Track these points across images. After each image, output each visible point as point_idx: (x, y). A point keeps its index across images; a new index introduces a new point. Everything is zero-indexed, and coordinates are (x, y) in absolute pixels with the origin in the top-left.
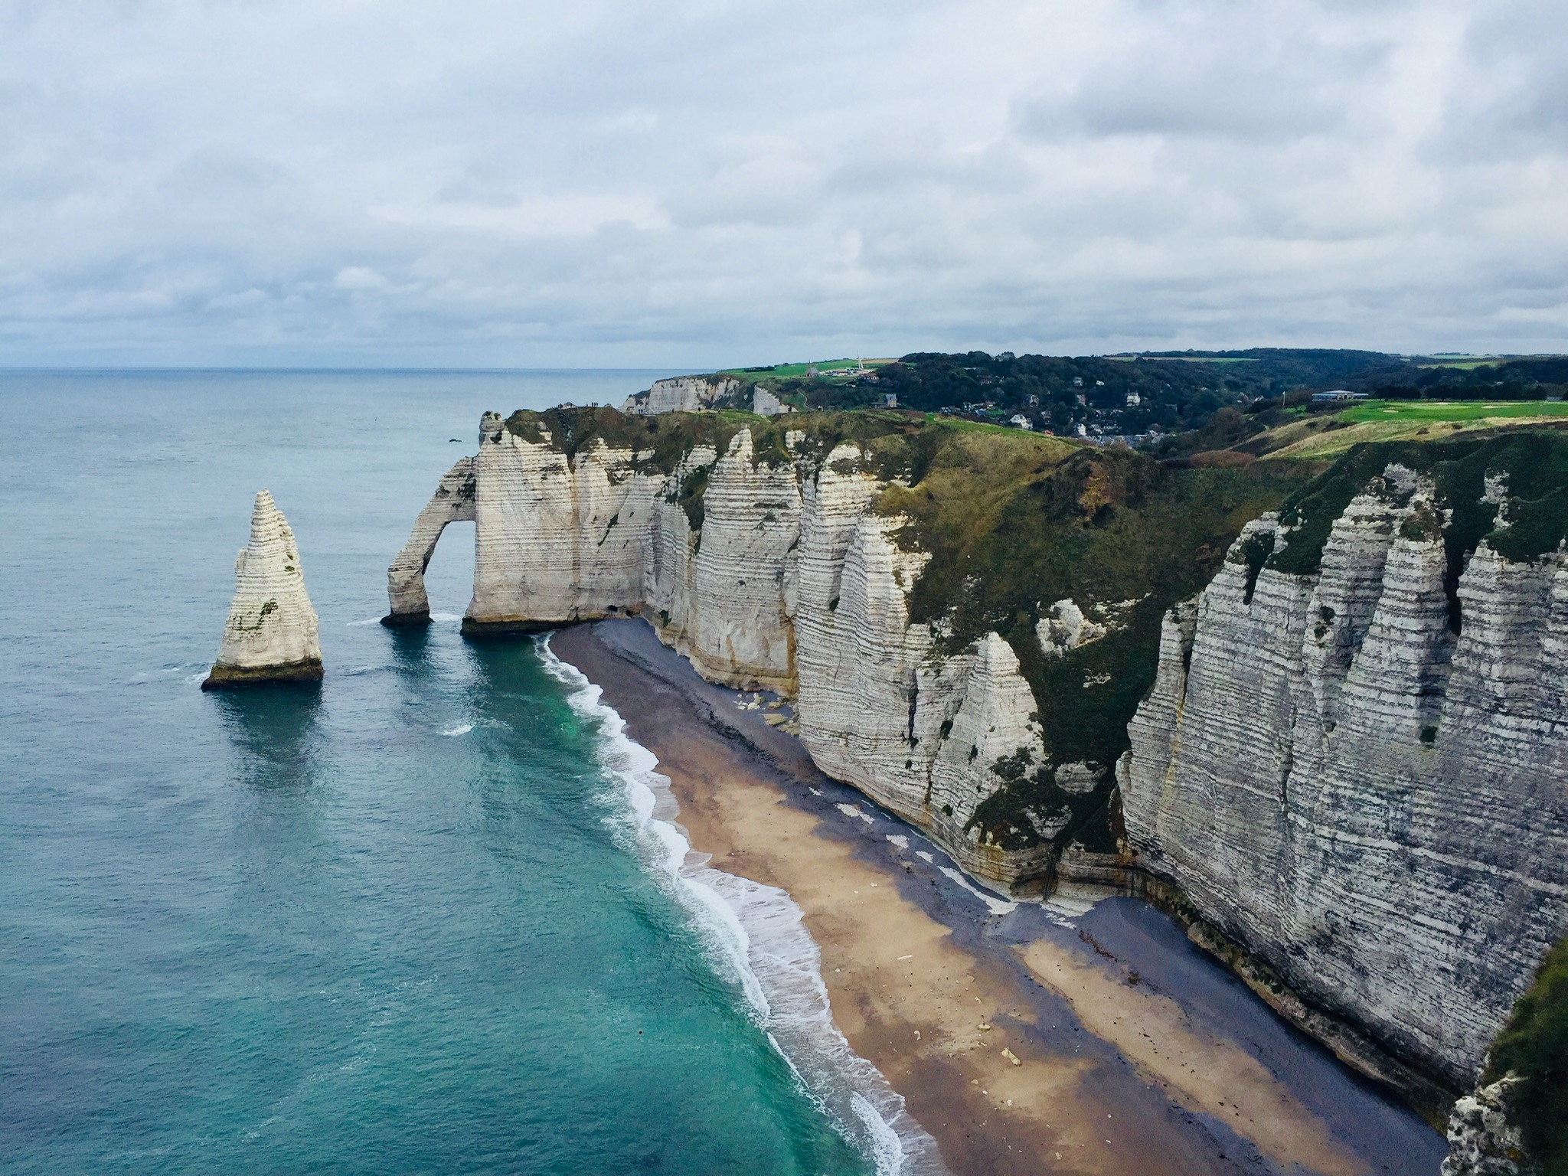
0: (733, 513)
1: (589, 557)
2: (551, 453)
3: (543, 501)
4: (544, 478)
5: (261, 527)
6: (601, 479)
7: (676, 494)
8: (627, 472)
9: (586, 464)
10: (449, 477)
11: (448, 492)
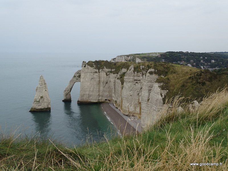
0: (130, 82)
1: (102, 90)
2: (95, 69)
3: (93, 78)
4: (94, 74)
5: (41, 82)
6: (105, 74)
7: (119, 78)
8: (110, 73)
9: (102, 72)
10: (76, 73)
11: (76, 76)
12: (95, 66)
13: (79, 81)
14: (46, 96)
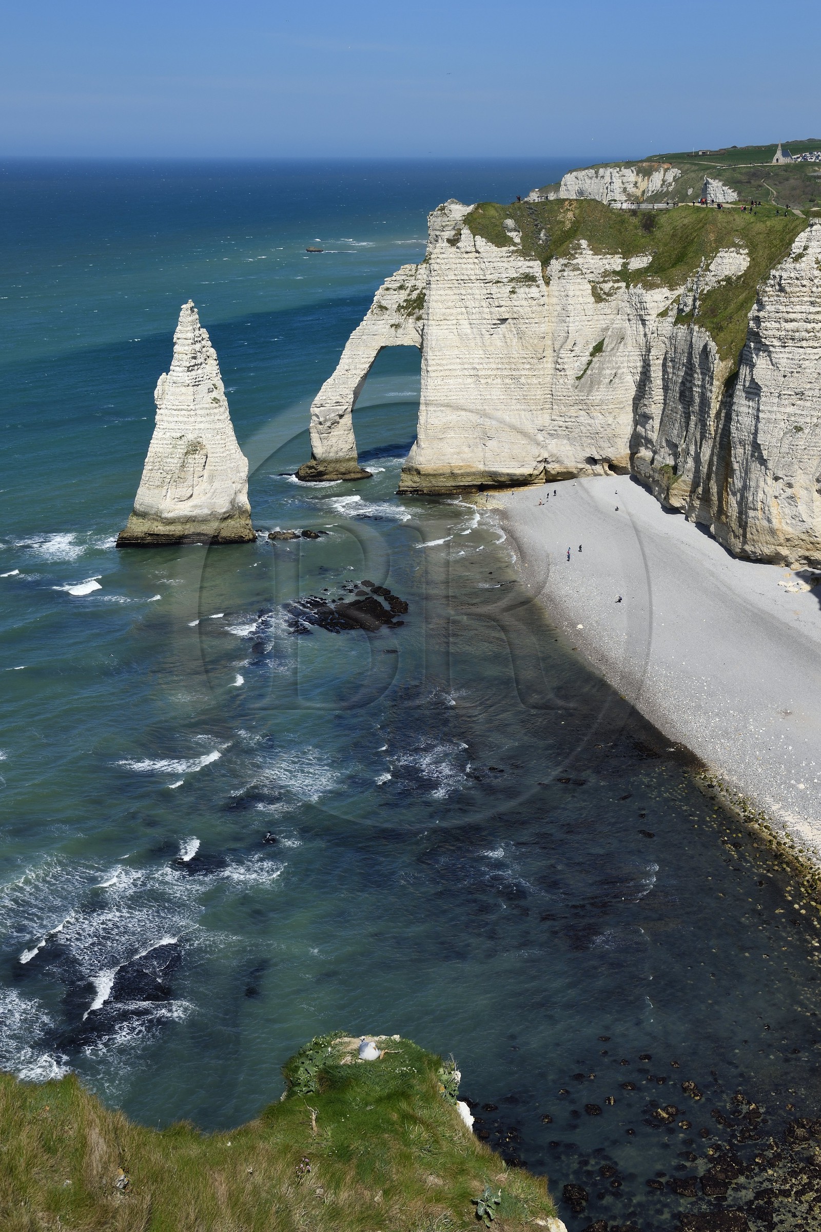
0: (793, 338)
1: (565, 394)
2: (522, 259)
3: (509, 321)
4: (513, 292)
5: (186, 348)
6: (584, 293)
7: (691, 314)
8: (616, 285)
9: (565, 274)
10: (388, 289)
11: (386, 309)
12: (516, 237)
13: (408, 337)
14: (219, 437)
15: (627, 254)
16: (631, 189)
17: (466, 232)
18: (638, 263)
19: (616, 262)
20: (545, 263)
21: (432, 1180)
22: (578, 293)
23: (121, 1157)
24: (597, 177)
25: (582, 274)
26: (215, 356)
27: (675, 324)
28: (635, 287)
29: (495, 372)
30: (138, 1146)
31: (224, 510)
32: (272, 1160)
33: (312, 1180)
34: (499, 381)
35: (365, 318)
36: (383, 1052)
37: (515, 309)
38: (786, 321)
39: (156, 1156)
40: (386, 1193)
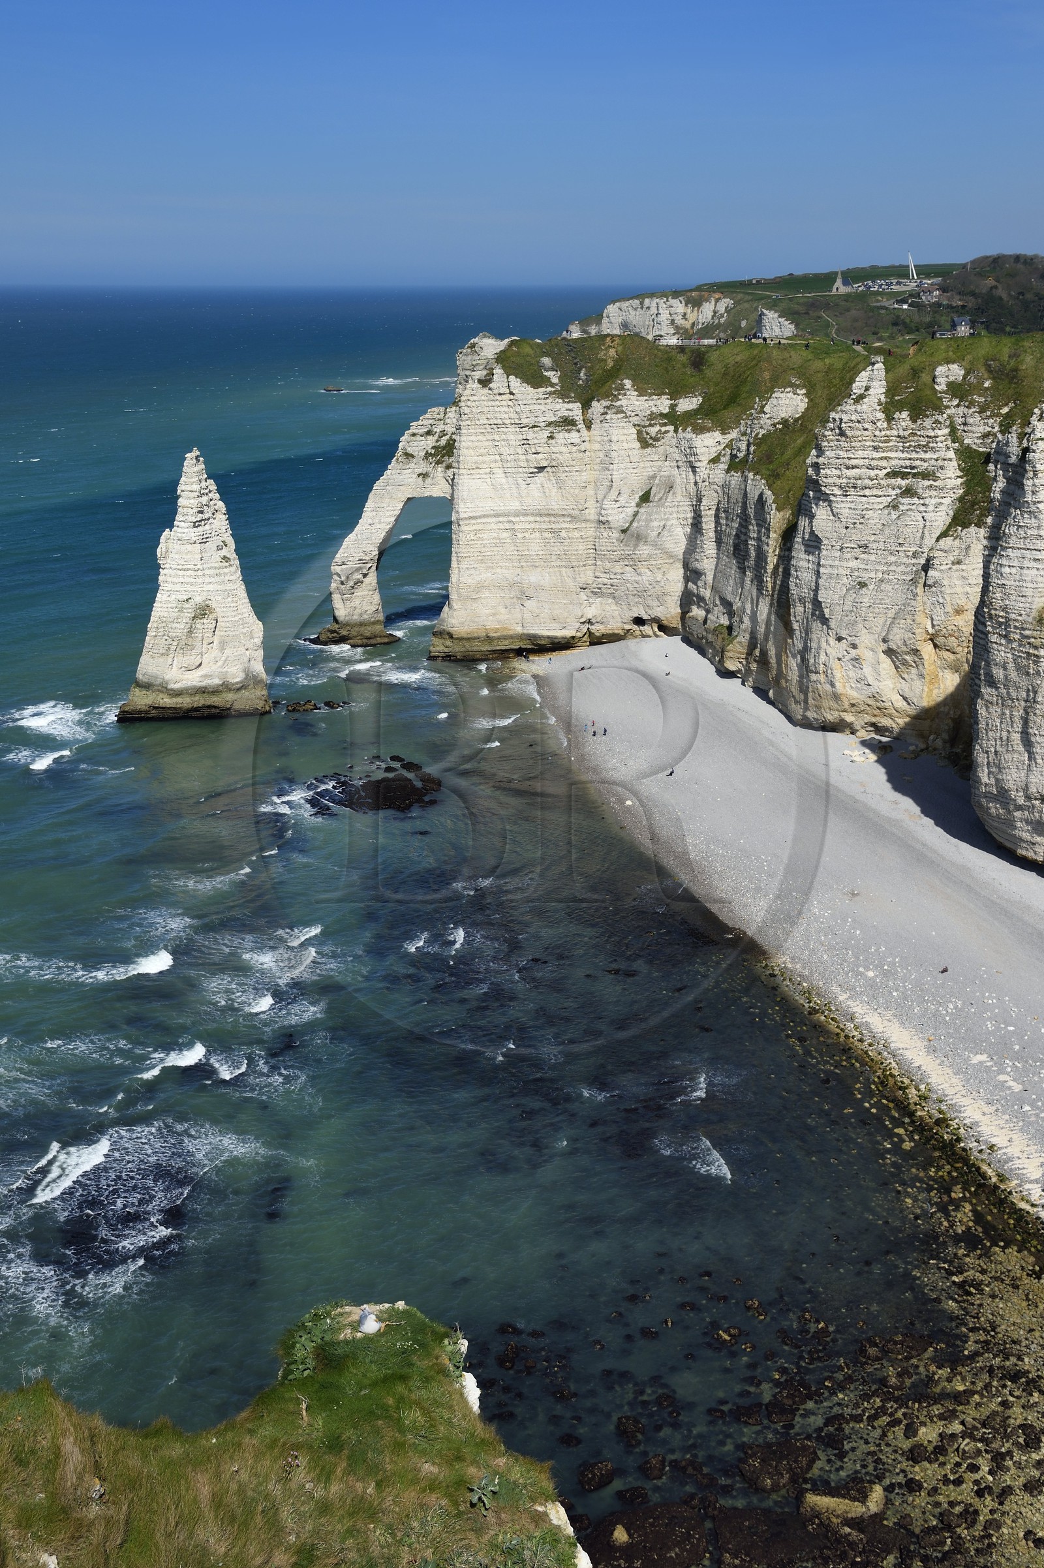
0: (854, 486)
1: (609, 549)
2: (561, 401)
3: (548, 469)
4: (551, 438)
5: (192, 501)
6: (629, 438)
7: (745, 460)
8: (663, 429)
9: (608, 417)
10: (414, 435)
11: (413, 456)
12: (554, 377)
13: (437, 488)
14: (230, 599)
15: (674, 395)
16: (679, 321)
17: (498, 371)
18: (687, 404)
19: (663, 404)
20: (586, 405)
21: (428, 1468)
22: (623, 438)
23: (97, 1466)
24: (642, 308)
25: (627, 417)
26: (224, 510)
27: (728, 471)
28: (684, 431)
29: (533, 526)
30: (116, 1452)
31: (237, 680)
32: (258, 1456)
33: (302, 1476)
34: (537, 535)
35: (389, 467)
36: (384, 1325)
37: (554, 456)
38: (848, 468)
39: (134, 1461)
40: (379, 1484)
